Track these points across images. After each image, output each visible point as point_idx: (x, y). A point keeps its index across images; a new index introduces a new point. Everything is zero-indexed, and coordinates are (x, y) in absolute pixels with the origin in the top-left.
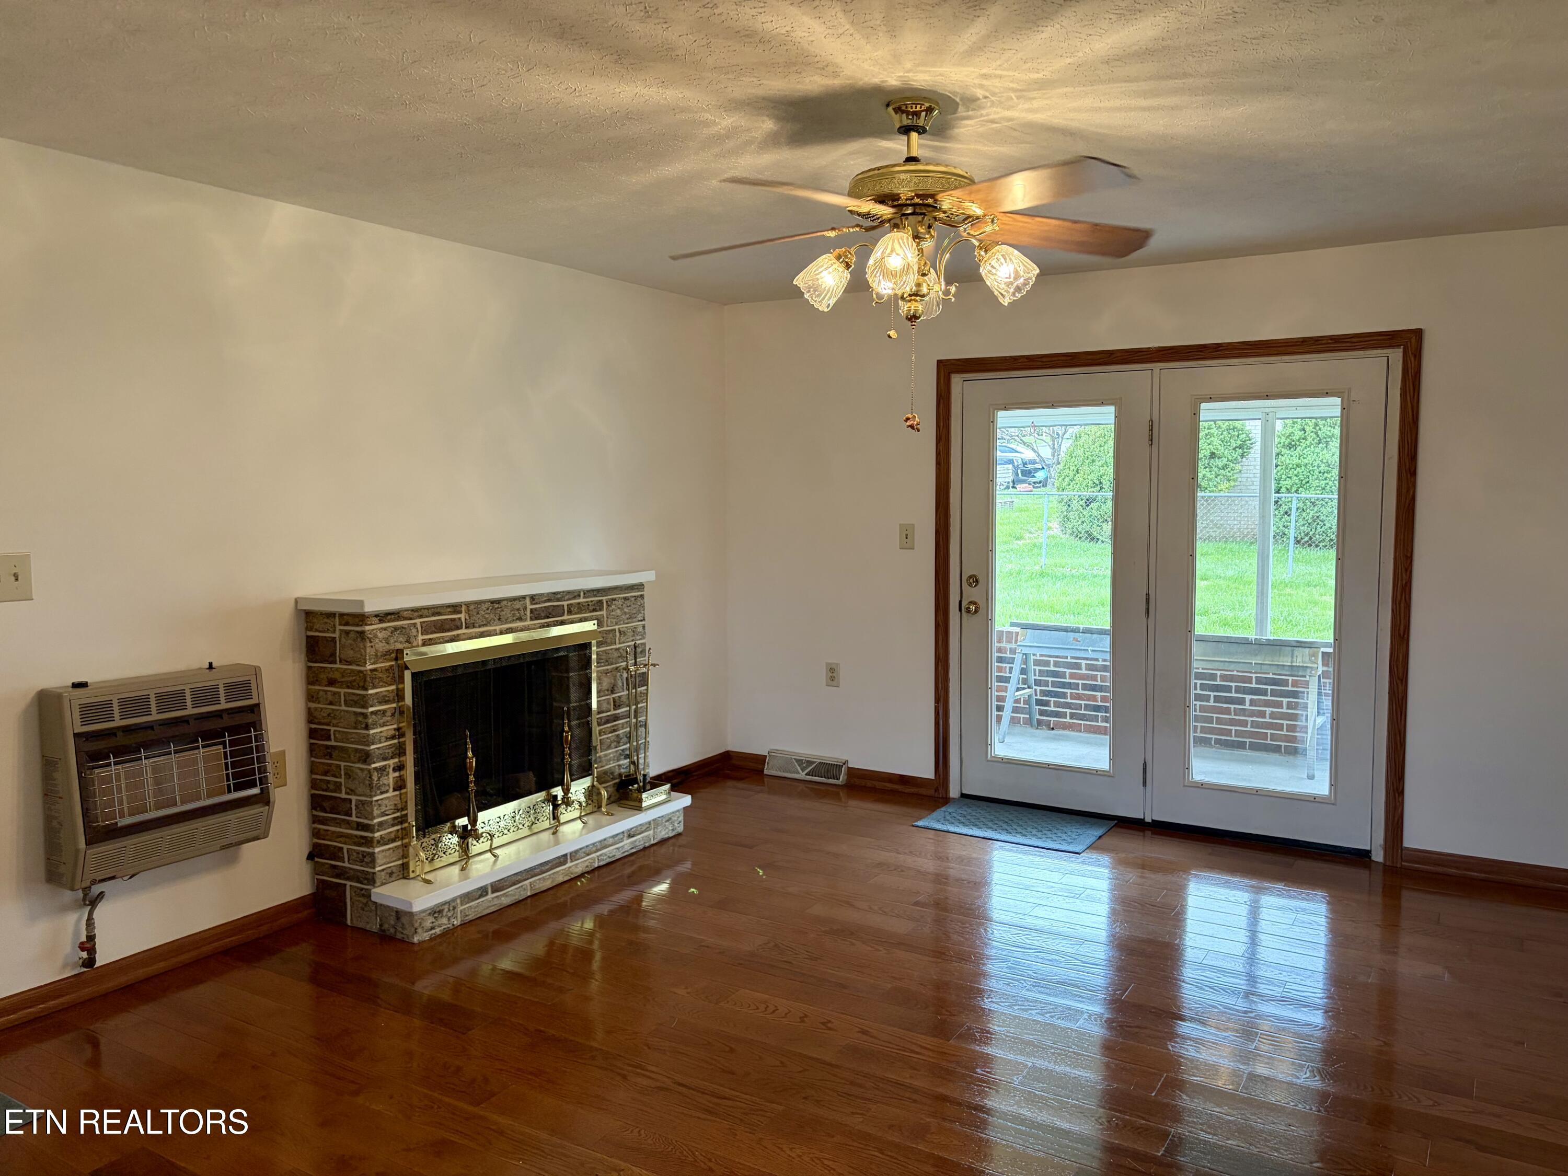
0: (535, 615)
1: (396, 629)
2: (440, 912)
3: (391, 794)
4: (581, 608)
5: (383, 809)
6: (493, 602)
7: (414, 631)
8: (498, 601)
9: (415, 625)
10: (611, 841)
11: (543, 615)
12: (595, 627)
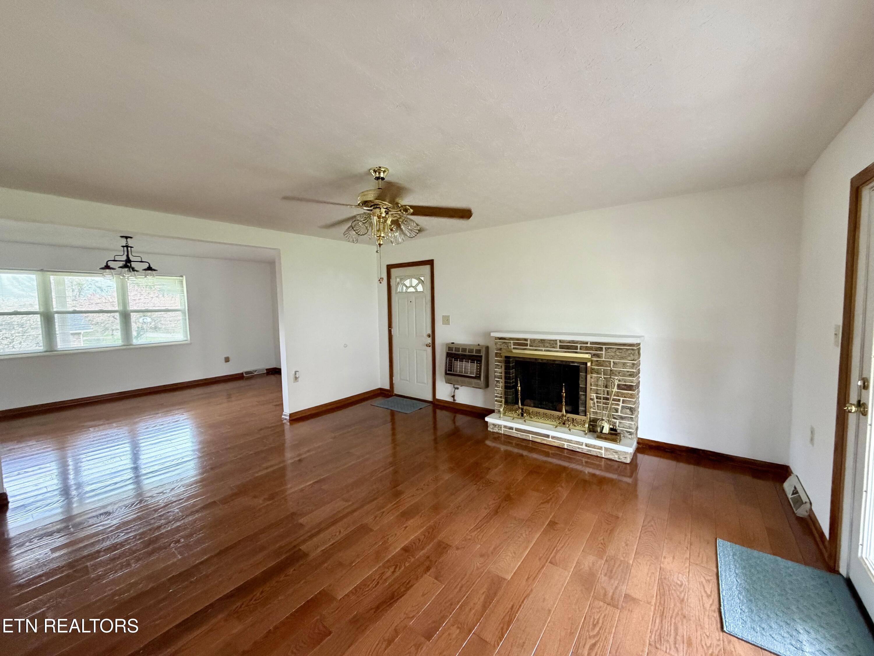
0: (561, 347)
1: (504, 342)
2: (496, 426)
3: (500, 389)
4: (587, 348)
5: (498, 392)
6: (541, 340)
7: (510, 344)
8: (544, 340)
9: (510, 342)
10: (573, 442)
11: (566, 348)
12: (590, 357)
